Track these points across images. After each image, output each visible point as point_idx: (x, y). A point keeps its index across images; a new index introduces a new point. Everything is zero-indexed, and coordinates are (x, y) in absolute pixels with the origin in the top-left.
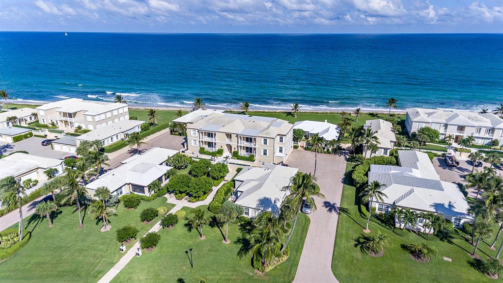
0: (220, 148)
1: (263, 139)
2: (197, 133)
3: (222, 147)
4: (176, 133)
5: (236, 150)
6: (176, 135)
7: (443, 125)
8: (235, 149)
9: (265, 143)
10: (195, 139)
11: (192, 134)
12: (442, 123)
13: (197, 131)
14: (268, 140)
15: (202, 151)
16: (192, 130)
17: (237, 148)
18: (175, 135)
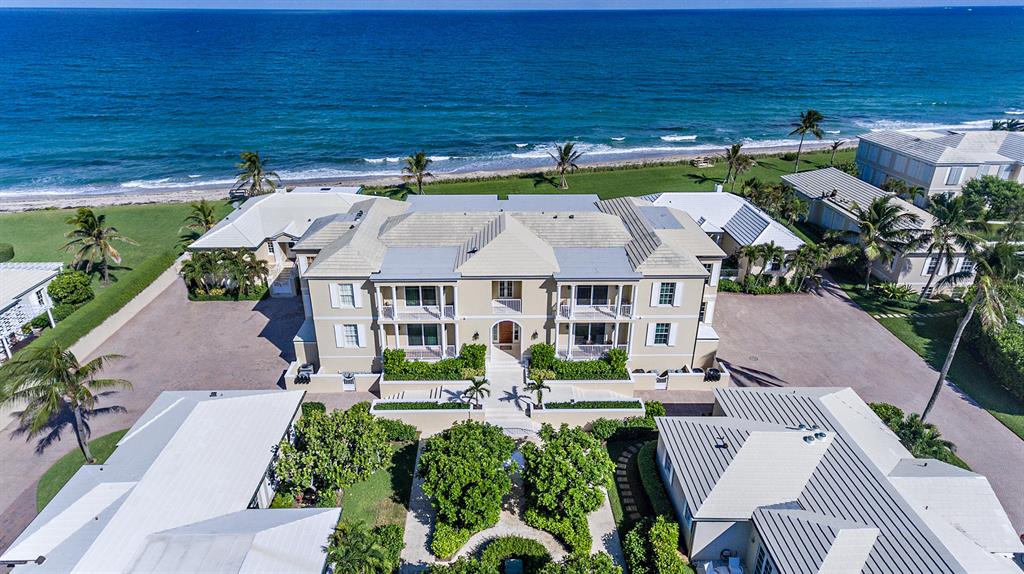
0: (470, 342)
1: (657, 285)
2: (362, 297)
3: (476, 336)
4: (213, 292)
5: (541, 339)
6: (217, 298)
7: (1006, 166)
8: (535, 335)
9: (668, 294)
10: (351, 319)
11: (336, 301)
12: (1004, 163)
13: (357, 285)
14: (680, 285)
15: (387, 365)
16: (334, 285)
17: (542, 335)
18: (211, 298)
